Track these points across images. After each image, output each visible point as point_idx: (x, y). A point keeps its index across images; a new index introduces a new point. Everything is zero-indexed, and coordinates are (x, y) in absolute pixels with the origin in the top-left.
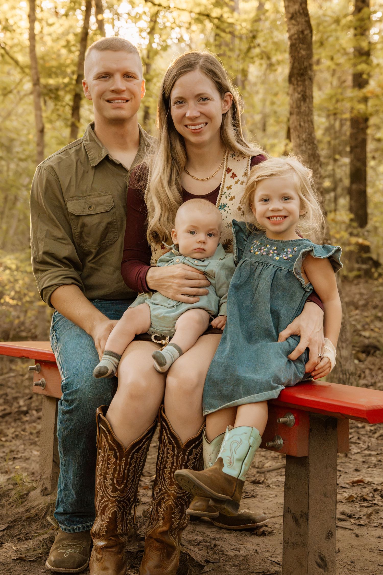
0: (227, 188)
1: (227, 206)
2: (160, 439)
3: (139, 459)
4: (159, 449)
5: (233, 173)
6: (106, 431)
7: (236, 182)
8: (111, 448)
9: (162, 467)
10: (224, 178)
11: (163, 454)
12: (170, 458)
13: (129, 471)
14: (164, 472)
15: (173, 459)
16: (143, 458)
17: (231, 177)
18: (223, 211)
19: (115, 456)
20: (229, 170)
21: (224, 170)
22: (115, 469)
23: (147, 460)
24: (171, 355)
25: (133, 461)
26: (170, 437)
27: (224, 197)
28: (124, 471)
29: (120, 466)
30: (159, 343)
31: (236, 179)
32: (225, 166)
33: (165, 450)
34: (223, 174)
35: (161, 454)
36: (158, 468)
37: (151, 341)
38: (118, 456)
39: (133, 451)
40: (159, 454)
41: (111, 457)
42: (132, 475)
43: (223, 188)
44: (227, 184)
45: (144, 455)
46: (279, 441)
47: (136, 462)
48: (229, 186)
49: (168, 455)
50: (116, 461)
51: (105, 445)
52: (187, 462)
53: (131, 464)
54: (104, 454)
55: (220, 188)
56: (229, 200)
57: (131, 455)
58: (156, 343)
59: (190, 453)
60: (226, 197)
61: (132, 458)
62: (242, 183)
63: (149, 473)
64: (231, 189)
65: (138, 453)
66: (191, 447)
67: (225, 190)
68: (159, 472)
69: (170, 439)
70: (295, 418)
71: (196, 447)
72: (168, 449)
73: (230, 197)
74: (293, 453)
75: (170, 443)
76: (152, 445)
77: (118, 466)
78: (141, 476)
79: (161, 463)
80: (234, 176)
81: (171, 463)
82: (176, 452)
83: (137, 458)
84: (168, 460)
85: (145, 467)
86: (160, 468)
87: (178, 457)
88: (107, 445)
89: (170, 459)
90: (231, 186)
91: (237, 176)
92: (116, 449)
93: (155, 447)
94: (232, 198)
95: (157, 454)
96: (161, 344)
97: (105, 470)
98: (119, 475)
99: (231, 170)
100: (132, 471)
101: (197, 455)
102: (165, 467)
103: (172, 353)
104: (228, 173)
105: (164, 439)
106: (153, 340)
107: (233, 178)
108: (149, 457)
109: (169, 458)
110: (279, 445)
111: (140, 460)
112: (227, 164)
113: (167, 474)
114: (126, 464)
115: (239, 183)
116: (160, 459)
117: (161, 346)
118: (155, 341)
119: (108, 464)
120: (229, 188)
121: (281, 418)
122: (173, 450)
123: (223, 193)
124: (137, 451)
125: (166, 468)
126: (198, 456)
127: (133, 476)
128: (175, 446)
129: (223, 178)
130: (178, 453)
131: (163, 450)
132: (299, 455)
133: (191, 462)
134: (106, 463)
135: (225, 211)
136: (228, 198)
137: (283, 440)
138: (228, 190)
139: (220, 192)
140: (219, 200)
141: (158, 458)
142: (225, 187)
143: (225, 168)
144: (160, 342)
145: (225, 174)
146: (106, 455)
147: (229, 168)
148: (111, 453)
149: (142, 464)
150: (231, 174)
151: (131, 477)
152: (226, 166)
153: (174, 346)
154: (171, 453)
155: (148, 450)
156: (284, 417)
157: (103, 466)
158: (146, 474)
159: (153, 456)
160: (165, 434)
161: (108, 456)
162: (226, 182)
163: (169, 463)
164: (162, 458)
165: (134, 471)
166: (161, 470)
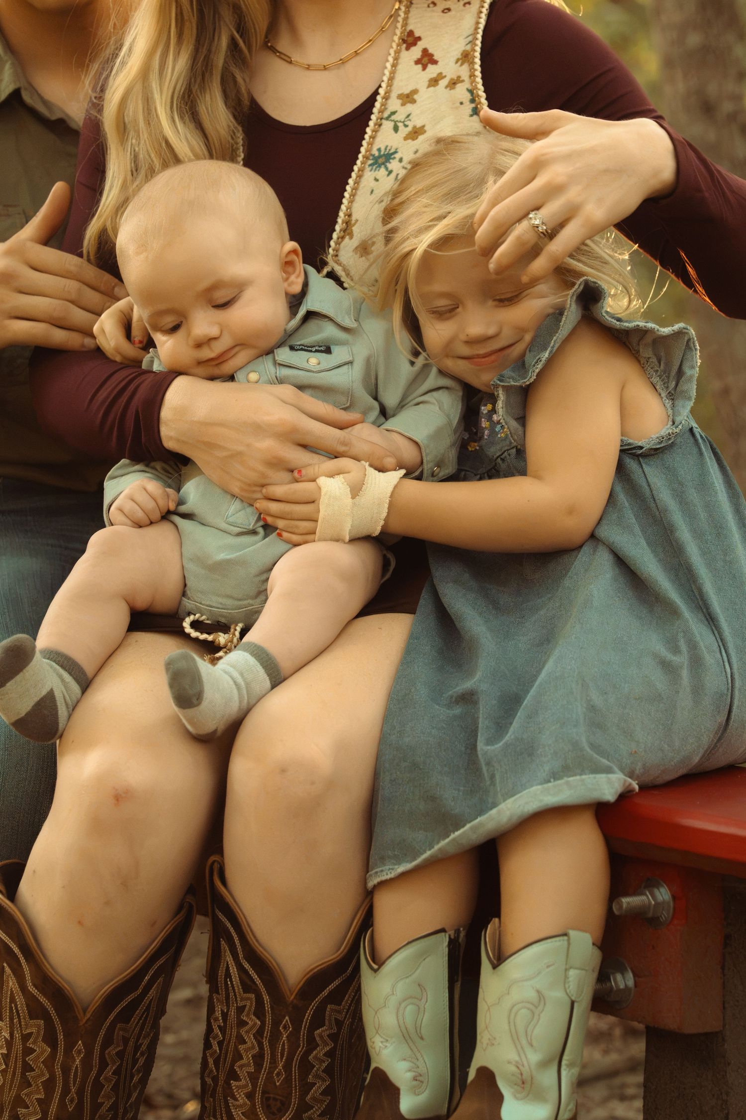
0: (400, 97)
1: (398, 156)
2: (212, 976)
3: (131, 1043)
4: (211, 1010)
5: (425, 52)
6: (16, 950)
7: (434, 82)
8: (35, 1011)
9: (222, 1078)
10: (394, 66)
11: (223, 1030)
12: (250, 1039)
13: (97, 1087)
14: (229, 1093)
15: (261, 1045)
16: (146, 1042)
17: (417, 62)
18: (383, 171)
19: (50, 1039)
20: (410, 40)
21: (396, 38)
22: (49, 1086)
23: (160, 1050)
24: (240, 680)
25: (112, 1051)
26: (247, 966)
27: (388, 125)
28: (80, 1092)
29: (66, 1070)
30: (205, 642)
31: (433, 71)
32: (399, 25)
33: (233, 1013)
34: (392, 52)
35: (217, 1031)
36: (209, 1081)
37: (180, 633)
38: (61, 1037)
39: (111, 1017)
40: (209, 1030)
41: (34, 1043)
42: (107, 1105)
43: (386, 98)
44: (402, 85)
45: (147, 1028)
46: (619, 977)
47: (120, 1055)
48: (407, 91)
49: (243, 1031)
50: (53, 1055)
51: (13, 1000)
52: (308, 1052)
53: (103, 1065)
54: (12, 1035)
55: (379, 98)
56: (406, 139)
57: (102, 1032)
58: (196, 640)
59: (318, 1020)
60: (396, 129)
61: (108, 1042)
62: (453, 84)
63: (170, 1096)
64: (414, 101)
65: (127, 1021)
66: (319, 999)
67: (394, 104)
68: (213, 1095)
69: (246, 972)
70: (674, 897)
71: (336, 997)
72: (241, 1010)
73: (410, 129)
74: (670, 1021)
75: (248, 986)
76: (178, 995)
77: (58, 1072)
78: (142, 1108)
79: (217, 1062)
80: (427, 59)
81: (254, 1057)
82: (269, 1018)
83: (126, 1041)
84: (241, 1048)
85: (155, 1073)
86: (215, 1079)
87: (275, 1037)
88: (20, 1000)
89: (249, 1044)
90: (415, 92)
91: (435, 62)
92: (53, 1012)
93: (189, 1002)
94: (416, 133)
95: (202, 1028)
96: (212, 642)
97: (14, 1093)
98: (62, 1104)
99: (419, 39)
100: (107, 1088)
101: (339, 1024)
102: (233, 1075)
103: (242, 674)
104: (407, 49)
105: (228, 975)
106: (188, 629)
107: (424, 68)
108: (168, 1039)
109: (245, 1042)
110: (619, 990)
111: (137, 1048)
112: (406, 19)
113: (242, 1099)
114: (87, 1062)
115: (443, 83)
116: (216, 1047)
117: (211, 650)
118: (194, 634)
119: (27, 1067)
120: (408, 98)
121: (627, 894)
122: (259, 1012)
123: (386, 115)
124: (125, 1016)
125: (237, 1078)
126: (345, 1029)
127: (114, 1107)
128: (266, 998)
129: (388, 65)
130: (276, 1023)
131: (225, 1016)
132: (689, 1030)
133: (320, 1051)
134: (19, 1064)
135: (390, 172)
136: (403, 131)
137: (635, 975)
138: (403, 105)
139: (375, 110)
140: (373, 137)
141: (207, 1045)
142: (394, 95)
143: (398, 32)
144: (210, 638)
145: (398, 52)
146: (17, 1035)
147: (411, 33)
148: (35, 1027)
149: (141, 1061)
150: (416, 52)
151: (103, 1109)
152: (405, 24)
153: (253, 654)
154: (253, 1021)
155: (161, 1010)
156: (635, 893)
157: (9, 1076)
158: (159, 1100)
159: (185, 1035)
160: (229, 958)
161: (26, 1038)
162: (398, 76)
163: (247, 1058)
164: (220, 1044)
165: (115, 1088)
166: (219, 1089)
